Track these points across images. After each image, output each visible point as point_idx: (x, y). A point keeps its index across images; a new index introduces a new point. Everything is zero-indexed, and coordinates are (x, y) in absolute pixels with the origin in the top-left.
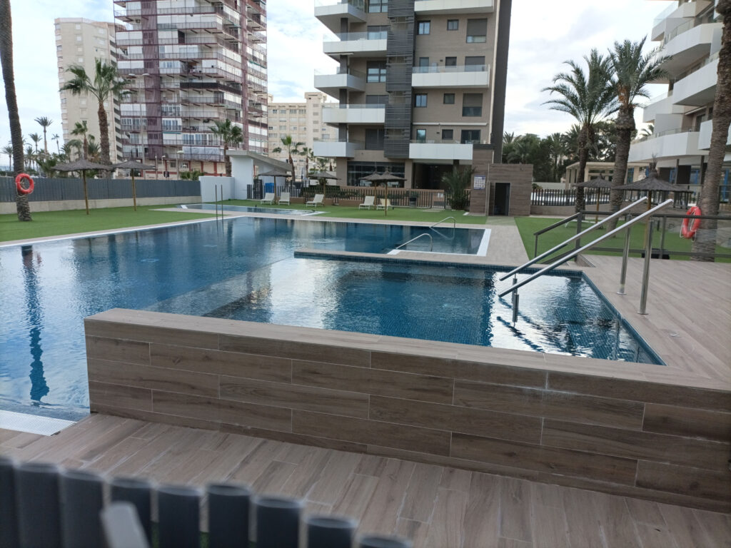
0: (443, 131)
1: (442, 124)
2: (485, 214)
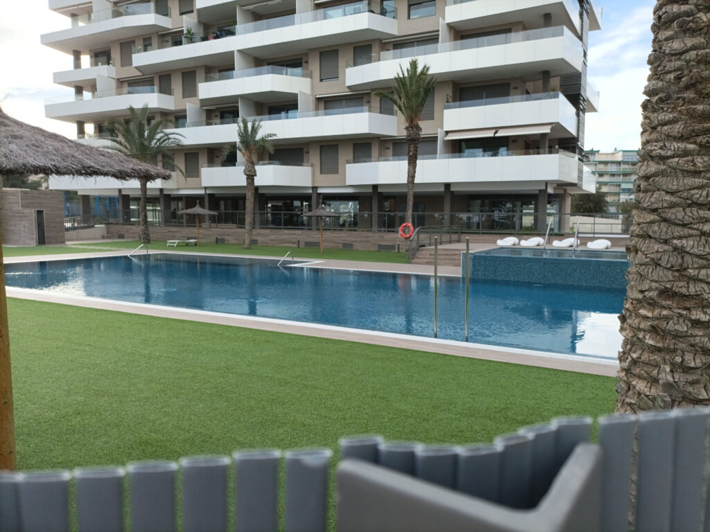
2: (34, 243)
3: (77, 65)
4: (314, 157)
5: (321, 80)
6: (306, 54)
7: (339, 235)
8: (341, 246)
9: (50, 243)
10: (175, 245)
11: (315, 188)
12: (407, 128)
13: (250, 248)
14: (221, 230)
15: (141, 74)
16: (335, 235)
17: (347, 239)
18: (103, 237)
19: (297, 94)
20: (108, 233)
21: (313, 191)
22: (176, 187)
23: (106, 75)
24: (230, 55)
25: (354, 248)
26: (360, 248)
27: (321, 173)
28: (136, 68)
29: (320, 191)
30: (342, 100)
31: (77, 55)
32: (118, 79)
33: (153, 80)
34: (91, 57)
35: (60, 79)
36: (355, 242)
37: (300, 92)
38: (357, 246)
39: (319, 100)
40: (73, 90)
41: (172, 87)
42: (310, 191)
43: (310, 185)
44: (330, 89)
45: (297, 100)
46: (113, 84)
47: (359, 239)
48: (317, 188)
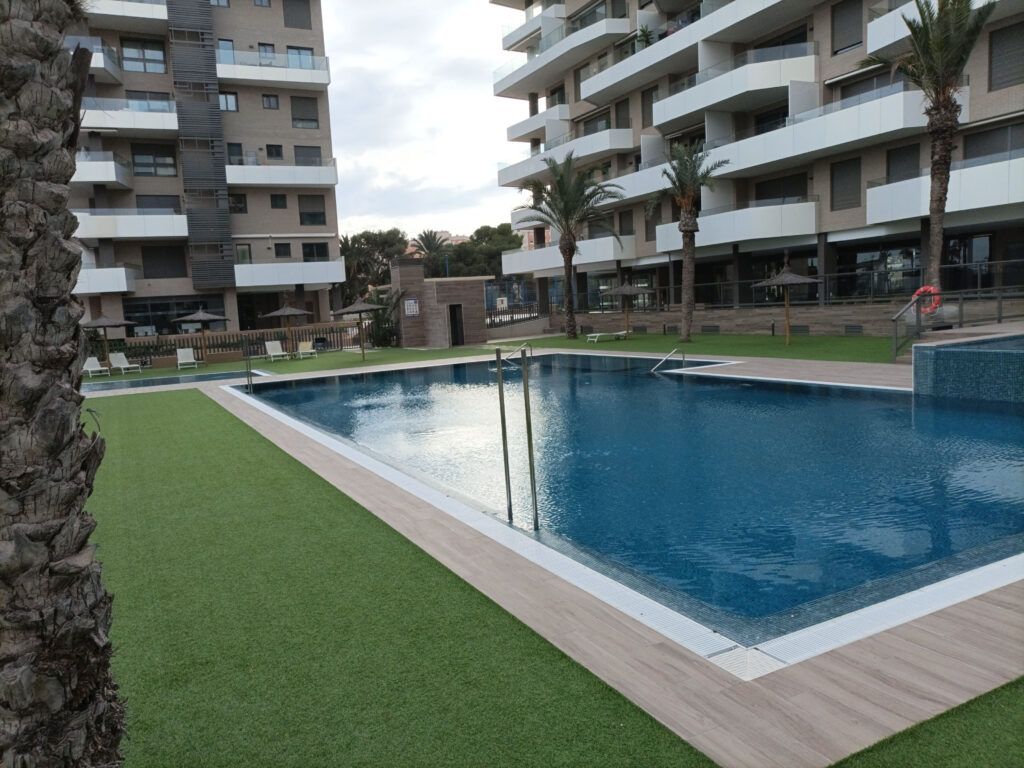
0: (276, 245)
1: (273, 236)
2: (447, 345)
3: (534, 110)
4: (821, 185)
5: (835, 53)
6: (811, 17)
7: (839, 313)
8: (842, 330)
9: (469, 343)
10: (596, 340)
11: (822, 236)
12: (928, 112)
13: (689, 341)
14: (673, 314)
15: (595, 107)
16: (833, 313)
17: (853, 318)
18: (545, 332)
19: (786, 88)
20: (551, 325)
21: (819, 241)
22: (634, 257)
23: (558, 118)
24: (692, 51)
25: (865, 332)
26: (874, 334)
27: (833, 208)
28: (586, 100)
29: (832, 239)
30: (872, 78)
31: (533, 99)
32: (573, 120)
33: (609, 112)
34: (547, 97)
35: (515, 135)
36: (865, 322)
37: (791, 82)
38: (868, 329)
39: (831, 87)
40: (528, 145)
41: (631, 116)
42: (815, 241)
43: (813, 231)
44: (847, 66)
45: (787, 100)
46: (567, 126)
47: (873, 318)
48: (826, 234)
